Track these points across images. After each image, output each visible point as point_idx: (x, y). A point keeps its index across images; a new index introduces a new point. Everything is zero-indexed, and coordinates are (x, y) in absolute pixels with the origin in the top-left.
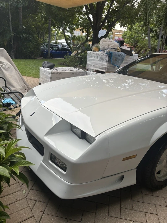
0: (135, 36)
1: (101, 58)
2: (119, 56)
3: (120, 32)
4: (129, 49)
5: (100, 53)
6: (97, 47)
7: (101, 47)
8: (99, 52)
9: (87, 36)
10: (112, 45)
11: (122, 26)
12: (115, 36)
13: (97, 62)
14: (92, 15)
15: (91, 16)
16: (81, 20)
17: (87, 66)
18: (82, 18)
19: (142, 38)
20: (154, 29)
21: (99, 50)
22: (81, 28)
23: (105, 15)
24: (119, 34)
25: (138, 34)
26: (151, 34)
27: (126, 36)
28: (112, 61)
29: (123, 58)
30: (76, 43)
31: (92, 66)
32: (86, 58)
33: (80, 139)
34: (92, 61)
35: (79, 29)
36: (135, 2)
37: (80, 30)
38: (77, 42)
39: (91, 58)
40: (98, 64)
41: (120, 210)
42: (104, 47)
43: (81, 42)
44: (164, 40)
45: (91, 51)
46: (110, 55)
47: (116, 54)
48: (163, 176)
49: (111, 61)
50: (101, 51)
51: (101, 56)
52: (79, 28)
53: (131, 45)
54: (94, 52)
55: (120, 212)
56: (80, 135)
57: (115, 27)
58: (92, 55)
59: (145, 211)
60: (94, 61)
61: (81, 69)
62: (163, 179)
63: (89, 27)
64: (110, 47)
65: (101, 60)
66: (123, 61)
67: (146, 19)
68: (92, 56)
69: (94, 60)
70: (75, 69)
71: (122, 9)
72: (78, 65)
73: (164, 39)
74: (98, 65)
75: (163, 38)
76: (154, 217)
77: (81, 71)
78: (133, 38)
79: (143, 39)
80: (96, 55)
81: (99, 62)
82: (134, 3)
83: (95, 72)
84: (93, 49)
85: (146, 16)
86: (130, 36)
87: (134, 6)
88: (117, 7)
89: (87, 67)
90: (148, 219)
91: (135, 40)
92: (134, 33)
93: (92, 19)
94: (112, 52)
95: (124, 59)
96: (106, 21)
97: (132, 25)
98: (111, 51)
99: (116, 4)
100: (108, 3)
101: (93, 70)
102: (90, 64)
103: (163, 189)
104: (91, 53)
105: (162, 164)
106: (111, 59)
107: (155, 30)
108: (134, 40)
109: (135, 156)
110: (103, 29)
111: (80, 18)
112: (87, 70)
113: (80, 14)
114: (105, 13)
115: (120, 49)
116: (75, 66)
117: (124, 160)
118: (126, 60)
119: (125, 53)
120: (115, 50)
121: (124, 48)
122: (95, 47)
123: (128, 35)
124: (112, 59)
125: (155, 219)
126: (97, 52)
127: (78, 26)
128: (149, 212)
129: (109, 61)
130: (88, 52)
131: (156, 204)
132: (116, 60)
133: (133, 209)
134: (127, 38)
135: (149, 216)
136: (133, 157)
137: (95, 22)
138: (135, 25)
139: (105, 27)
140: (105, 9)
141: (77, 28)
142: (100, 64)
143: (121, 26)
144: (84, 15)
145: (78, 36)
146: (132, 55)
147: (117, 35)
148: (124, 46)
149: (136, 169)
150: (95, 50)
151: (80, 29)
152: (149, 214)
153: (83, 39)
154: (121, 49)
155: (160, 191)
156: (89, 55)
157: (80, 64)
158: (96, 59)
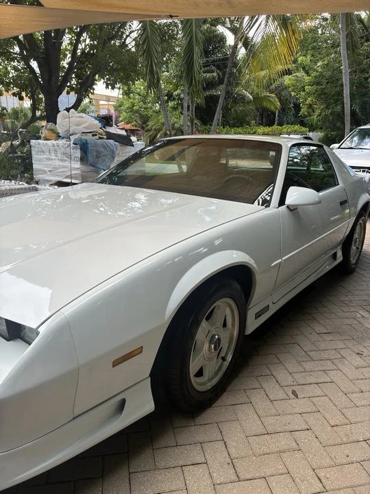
0: (140, 107)
1: (64, 154)
2: (104, 147)
3: (108, 99)
4: (124, 133)
5: (61, 142)
6: (53, 131)
7: (60, 131)
8: (57, 142)
9: (34, 108)
10: (85, 126)
11: (110, 87)
12: (99, 109)
13: (57, 164)
14: (35, 62)
15: (34, 64)
16: (13, 71)
17: (36, 175)
18: (15, 68)
19: (154, 111)
20: (175, 93)
21: (58, 137)
22: (16, 90)
23: (67, 64)
24: (107, 103)
25: (145, 103)
26: (171, 104)
27: (122, 108)
28: (91, 158)
29: (113, 152)
30: (10, 126)
31: (46, 173)
32: (29, 156)
33: (8, 340)
34: (45, 162)
35: (10, 93)
36: (127, 36)
37: (14, 95)
38: (13, 123)
39: (42, 156)
40: (60, 168)
41: (127, 481)
42: (69, 131)
43: (22, 122)
44: (192, 114)
45: (39, 141)
46: (84, 147)
47: (96, 145)
48: (210, 380)
49: (87, 160)
50: (63, 138)
51: (63, 149)
52: (9, 90)
53: (136, 126)
54: (47, 141)
55: (128, 485)
56: (6, 333)
57: (94, 89)
58: (44, 149)
59: (181, 463)
60: (49, 162)
61: (21, 183)
62: (209, 386)
63: (34, 89)
64: (81, 128)
65: (65, 159)
66: (114, 158)
67: (152, 72)
68: (43, 152)
69: (49, 159)
70: (6, 184)
71: (102, 51)
72: (18, 174)
73: (192, 111)
74: (60, 170)
75: (190, 109)
76: (201, 470)
77: (22, 186)
78: (137, 111)
79: (157, 113)
80: (52, 149)
81: (61, 163)
82: (125, 40)
83: (56, 187)
84: (43, 136)
85: (152, 66)
86: (130, 108)
87: (127, 46)
88: (92, 47)
89: (36, 177)
90: (188, 478)
91: (141, 116)
92: (136, 101)
93: (37, 70)
94: (86, 140)
95: (116, 153)
96: (73, 76)
97: (129, 85)
98: (84, 137)
99: (88, 41)
100: (70, 36)
101: (51, 183)
102: (41, 170)
103: (213, 406)
104: (39, 144)
105: (202, 354)
106: (86, 154)
107: (177, 95)
108: (140, 114)
109: (140, 350)
110: (68, 93)
111: (9, 68)
112: (37, 183)
113: (8, 60)
114: (68, 59)
115: (104, 134)
116: (12, 176)
117: (115, 364)
118: (120, 154)
119: (116, 141)
120: (93, 135)
121: (113, 130)
122: (47, 131)
123: (127, 106)
124: (89, 155)
125: (202, 475)
126: (53, 142)
127: (7, 86)
128: (189, 463)
129: (83, 159)
130: (33, 142)
131: (202, 440)
132: (98, 157)
133: (156, 469)
134: (126, 112)
135: (189, 471)
136: (136, 352)
137: (46, 77)
138: (134, 84)
139: (72, 89)
140: (66, 50)
141: (7, 91)
142: (64, 167)
143: (107, 87)
144: (18, 62)
145: (13, 109)
146: (131, 144)
147: (104, 107)
148: (112, 126)
149: (149, 379)
150: (48, 138)
151: (13, 91)
152: (190, 467)
153: (25, 115)
154: (106, 132)
155: (209, 411)
156: (36, 149)
157: (23, 173)
158: (53, 157)
